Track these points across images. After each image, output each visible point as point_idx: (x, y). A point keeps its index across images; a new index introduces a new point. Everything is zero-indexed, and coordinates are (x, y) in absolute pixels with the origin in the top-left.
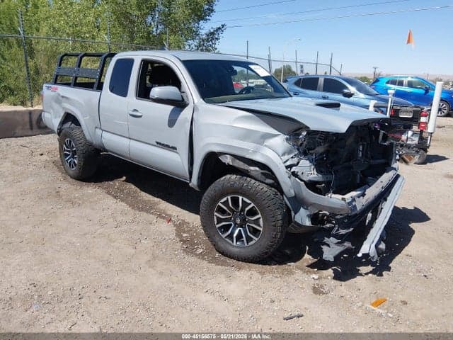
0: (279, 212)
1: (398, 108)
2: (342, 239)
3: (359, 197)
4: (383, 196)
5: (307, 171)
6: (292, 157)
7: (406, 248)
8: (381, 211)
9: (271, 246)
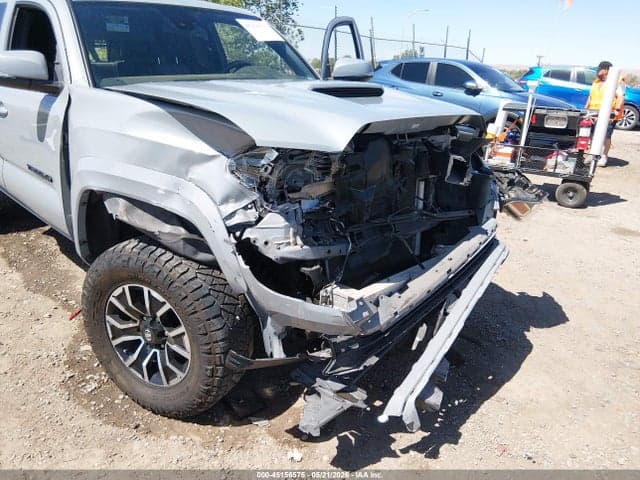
0: (217, 324)
1: (544, 112)
2: (349, 384)
3: (390, 295)
4: (452, 287)
5: (276, 237)
6: (245, 208)
7: (507, 385)
8: (443, 320)
9: (208, 392)
